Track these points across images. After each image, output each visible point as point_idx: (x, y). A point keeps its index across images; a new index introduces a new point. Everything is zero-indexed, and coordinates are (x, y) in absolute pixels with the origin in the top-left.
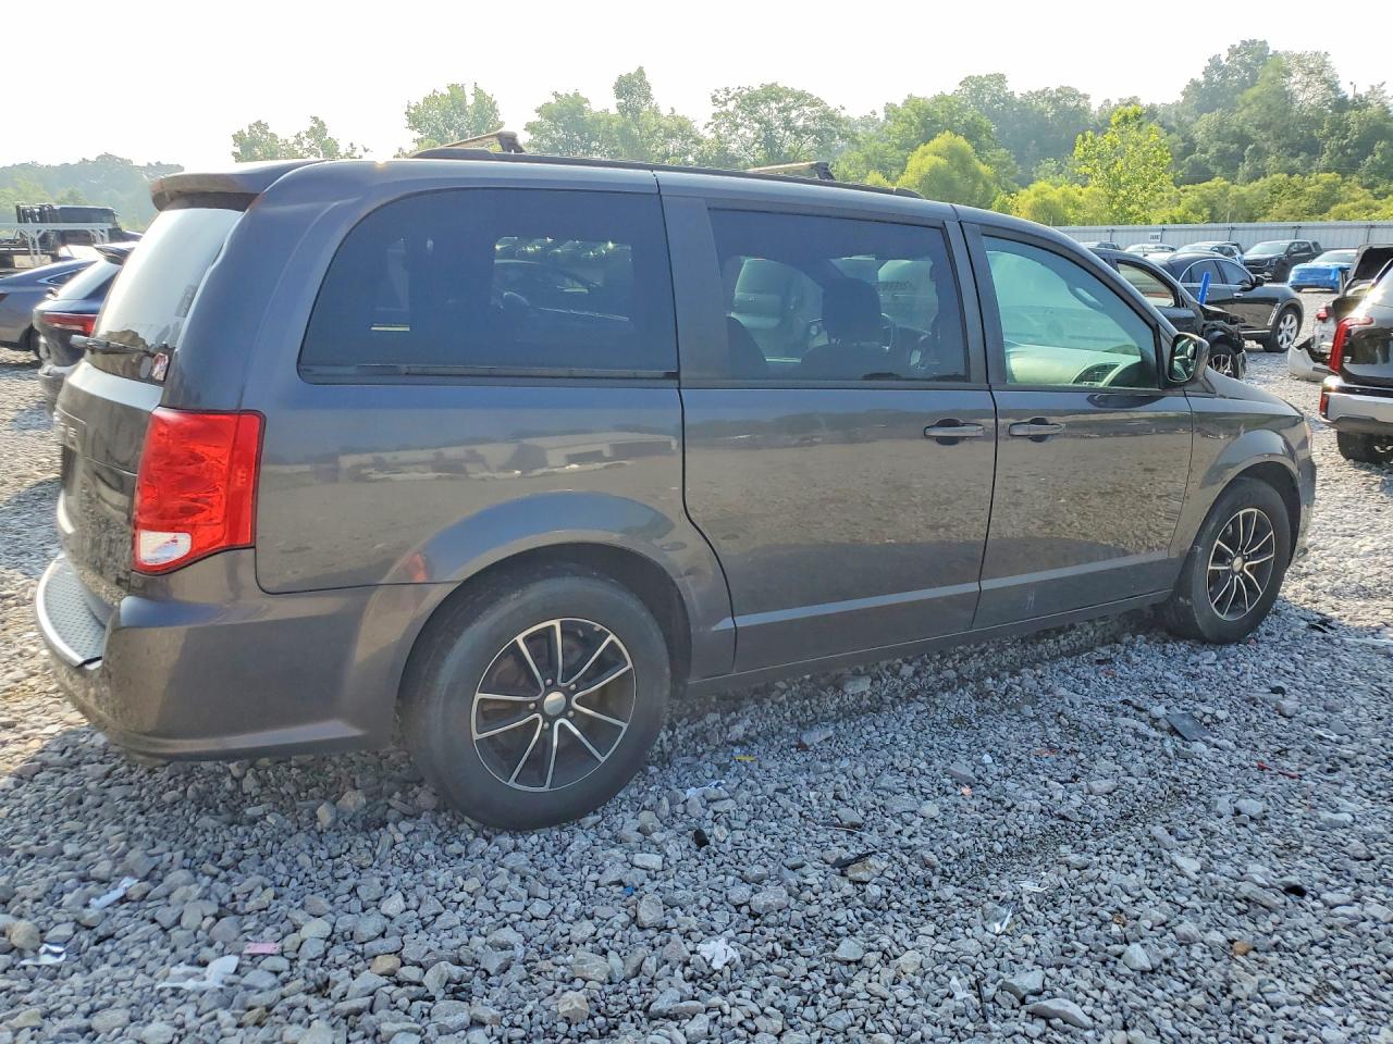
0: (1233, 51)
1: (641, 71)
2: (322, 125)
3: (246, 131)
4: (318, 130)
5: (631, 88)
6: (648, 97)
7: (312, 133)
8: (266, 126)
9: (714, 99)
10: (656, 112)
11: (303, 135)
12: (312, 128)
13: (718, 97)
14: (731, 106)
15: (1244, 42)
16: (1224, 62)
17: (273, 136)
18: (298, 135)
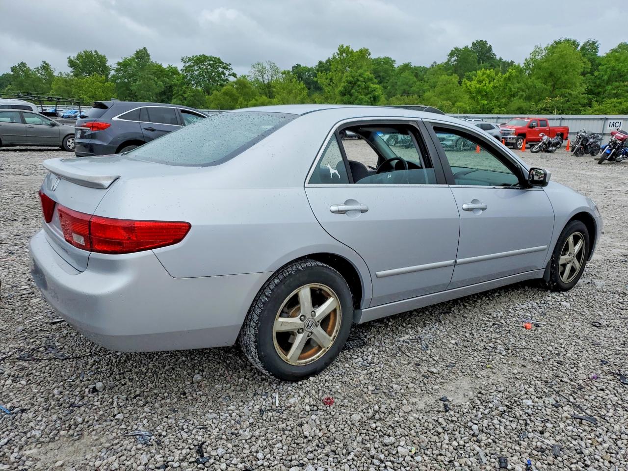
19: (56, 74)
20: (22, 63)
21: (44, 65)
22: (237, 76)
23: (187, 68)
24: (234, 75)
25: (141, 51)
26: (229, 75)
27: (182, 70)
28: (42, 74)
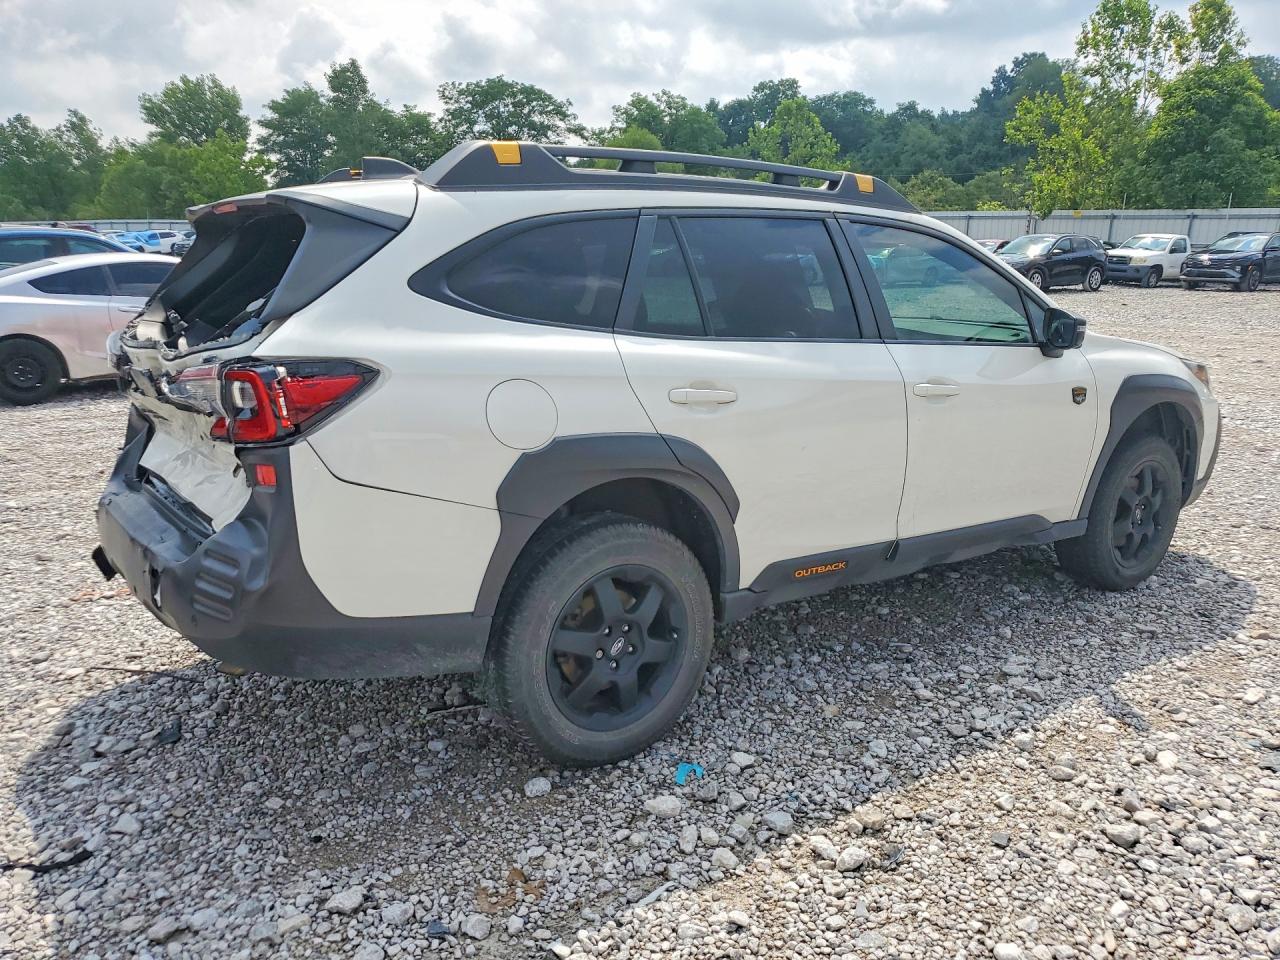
0: (1017, 63)
1: (353, 63)
2: (82, 119)
3: (6, 124)
4: (78, 125)
5: (347, 80)
6: (365, 91)
7: (74, 127)
8: (26, 119)
9: (444, 96)
10: (373, 106)
11: (64, 129)
12: (72, 123)
13: (447, 93)
14: (465, 103)
15: (1025, 55)
16: (1009, 73)
17: (35, 130)
18: (58, 129)
19: (104, 143)
20: (18, 118)
21: (74, 120)
22: (586, 134)
23: (455, 114)
24: (578, 131)
25: (344, 70)
26: (570, 130)
27: (441, 120)
28: (68, 144)
